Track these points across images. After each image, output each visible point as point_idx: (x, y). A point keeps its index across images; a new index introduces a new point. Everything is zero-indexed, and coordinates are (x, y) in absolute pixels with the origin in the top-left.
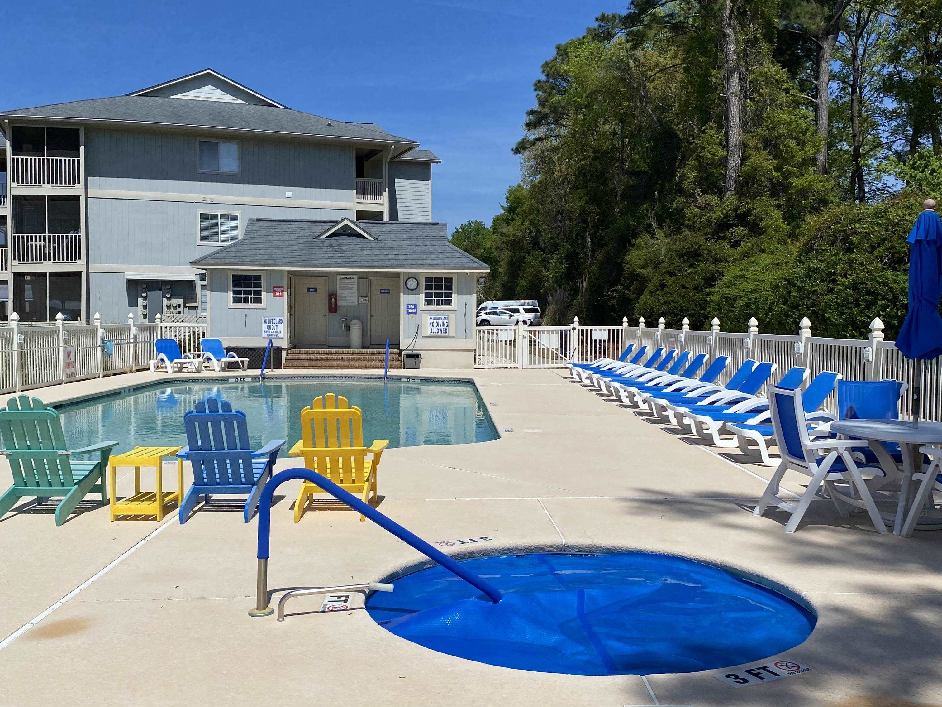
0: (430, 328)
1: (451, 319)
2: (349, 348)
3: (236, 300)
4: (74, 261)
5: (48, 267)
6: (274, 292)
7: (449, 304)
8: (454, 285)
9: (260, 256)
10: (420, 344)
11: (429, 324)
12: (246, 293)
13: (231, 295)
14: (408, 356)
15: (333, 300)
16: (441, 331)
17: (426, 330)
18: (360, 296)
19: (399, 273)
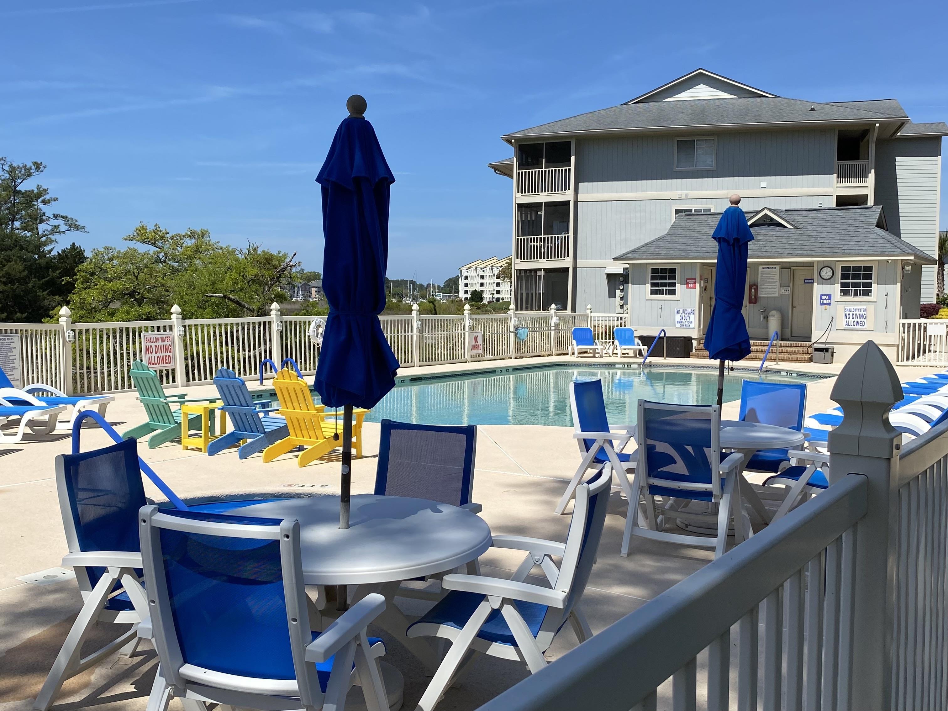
0: (846, 320)
1: (870, 311)
2: (767, 339)
3: (653, 292)
4: (563, 258)
5: (543, 264)
6: (688, 283)
7: (868, 295)
8: (874, 273)
9: (676, 249)
10: (833, 337)
11: (844, 316)
12: (663, 285)
13: (648, 287)
14: (817, 350)
15: (753, 290)
16: (858, 325)
17: (841, 322)
18: (781, 286)
19: (813, 262)
